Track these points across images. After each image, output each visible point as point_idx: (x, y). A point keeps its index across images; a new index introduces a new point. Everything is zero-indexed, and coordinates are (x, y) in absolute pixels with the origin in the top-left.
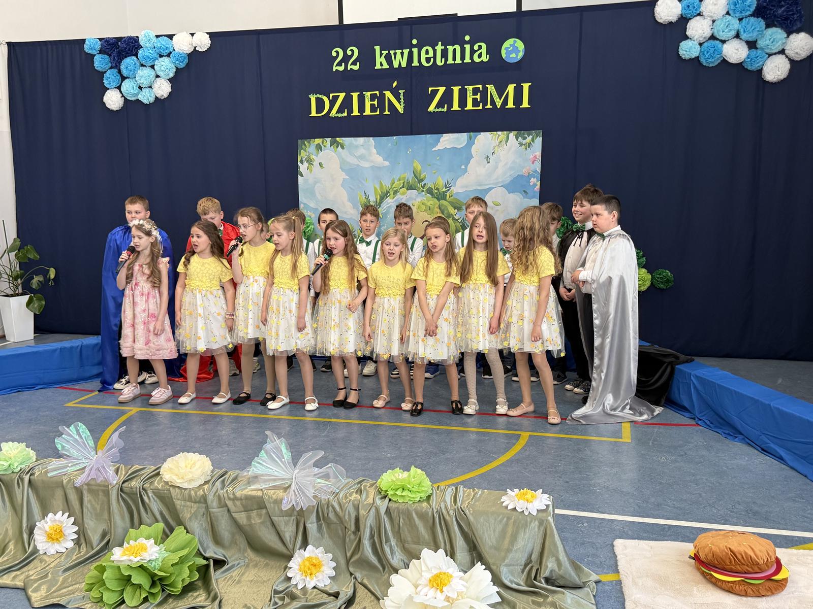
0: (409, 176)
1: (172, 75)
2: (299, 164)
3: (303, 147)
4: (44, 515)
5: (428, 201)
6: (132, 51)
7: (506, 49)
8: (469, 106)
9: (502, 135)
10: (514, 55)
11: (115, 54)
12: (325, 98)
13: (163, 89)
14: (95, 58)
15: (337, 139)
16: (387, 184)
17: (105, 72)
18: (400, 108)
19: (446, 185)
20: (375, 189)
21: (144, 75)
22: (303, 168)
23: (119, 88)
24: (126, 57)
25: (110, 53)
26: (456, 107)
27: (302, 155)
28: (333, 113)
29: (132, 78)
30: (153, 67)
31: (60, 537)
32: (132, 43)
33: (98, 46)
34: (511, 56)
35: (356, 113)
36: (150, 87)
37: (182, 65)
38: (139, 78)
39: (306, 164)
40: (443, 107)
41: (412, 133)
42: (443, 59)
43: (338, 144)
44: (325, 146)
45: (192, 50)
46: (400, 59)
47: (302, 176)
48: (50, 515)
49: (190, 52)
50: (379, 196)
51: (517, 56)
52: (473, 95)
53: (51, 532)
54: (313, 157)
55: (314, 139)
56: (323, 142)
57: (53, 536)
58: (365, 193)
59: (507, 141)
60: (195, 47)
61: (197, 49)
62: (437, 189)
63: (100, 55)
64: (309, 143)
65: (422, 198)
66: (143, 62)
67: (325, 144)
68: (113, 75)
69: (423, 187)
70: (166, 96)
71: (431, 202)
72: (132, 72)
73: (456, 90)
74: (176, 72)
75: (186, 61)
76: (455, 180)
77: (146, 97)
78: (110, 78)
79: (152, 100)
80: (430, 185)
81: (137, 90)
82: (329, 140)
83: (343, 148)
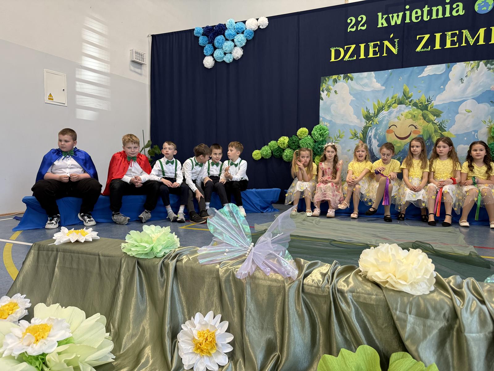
0: (399, 95)
1: (244, 44)
2: (321, 92)
3: (324, 81)
4: (190, 315)
5: (414, 112)
6: (221, 32)
7: (478, 4)
8: (448, 45)
9: (473, 63)
10: (485, 8)
11: (211, 35)
12: (341, 50)
13: (238, 53)
14: (200, 38)
15: (348, 74)
16: (383, 102)
17: (205, 46)
18: (395, 51)
19: (428, 100)
20: (374, 105)
21: (228, 45)
22: (323, 95)
23: (212, 55)
24: (217, 36)
25: (208, 35)
26: (437, 47)
27: (324, 86)
28: (347, 58)
29: (220, 48)
30: (233, 41)
31: (212, 349)
32: (222, 27)
33: (202, 31)
34: (483, 9)
35: (362, 56)
36: (231, 53)
37: (251, 38)
38: (225, 47)
39: (326, 92)
40: (428, 48)
41: (403, 67)
42: (429, 17)
43: (349, 77)
44: (339, 80)
45: (257, 28)
46: (396, 19)
47: (322, 100)
48: (198, 315)
49: (256, 29)
50: (376, 110)
51: (488, 8)
52: (451, 38)
53: (201, 339)
54: (331, 87)
55: (333, 75)
56: (338, 78)
57: (203, 346)
58: (367, 108)
59: (478, 67)
60: (259, 26)
61: (260, 27)
62: (421, 103)
63: (203, 36)
64: (329, 78)
65: (409, 110)
66: (228, 38)
67: (339, 79)
68: (209, 47)
69: (410, 102)
70: (240, 58)
71: (416, 112)
72: (221, 44)
73: (438, 36)
74: (246, 43)
75: (253, 35)
76: (435, 96)
77: (228, 59)
78: (208, 49)
79: (231, 60)
80: (416, 100)
81: (223, 55)
82: (342, 76)
83: (352, 80)
